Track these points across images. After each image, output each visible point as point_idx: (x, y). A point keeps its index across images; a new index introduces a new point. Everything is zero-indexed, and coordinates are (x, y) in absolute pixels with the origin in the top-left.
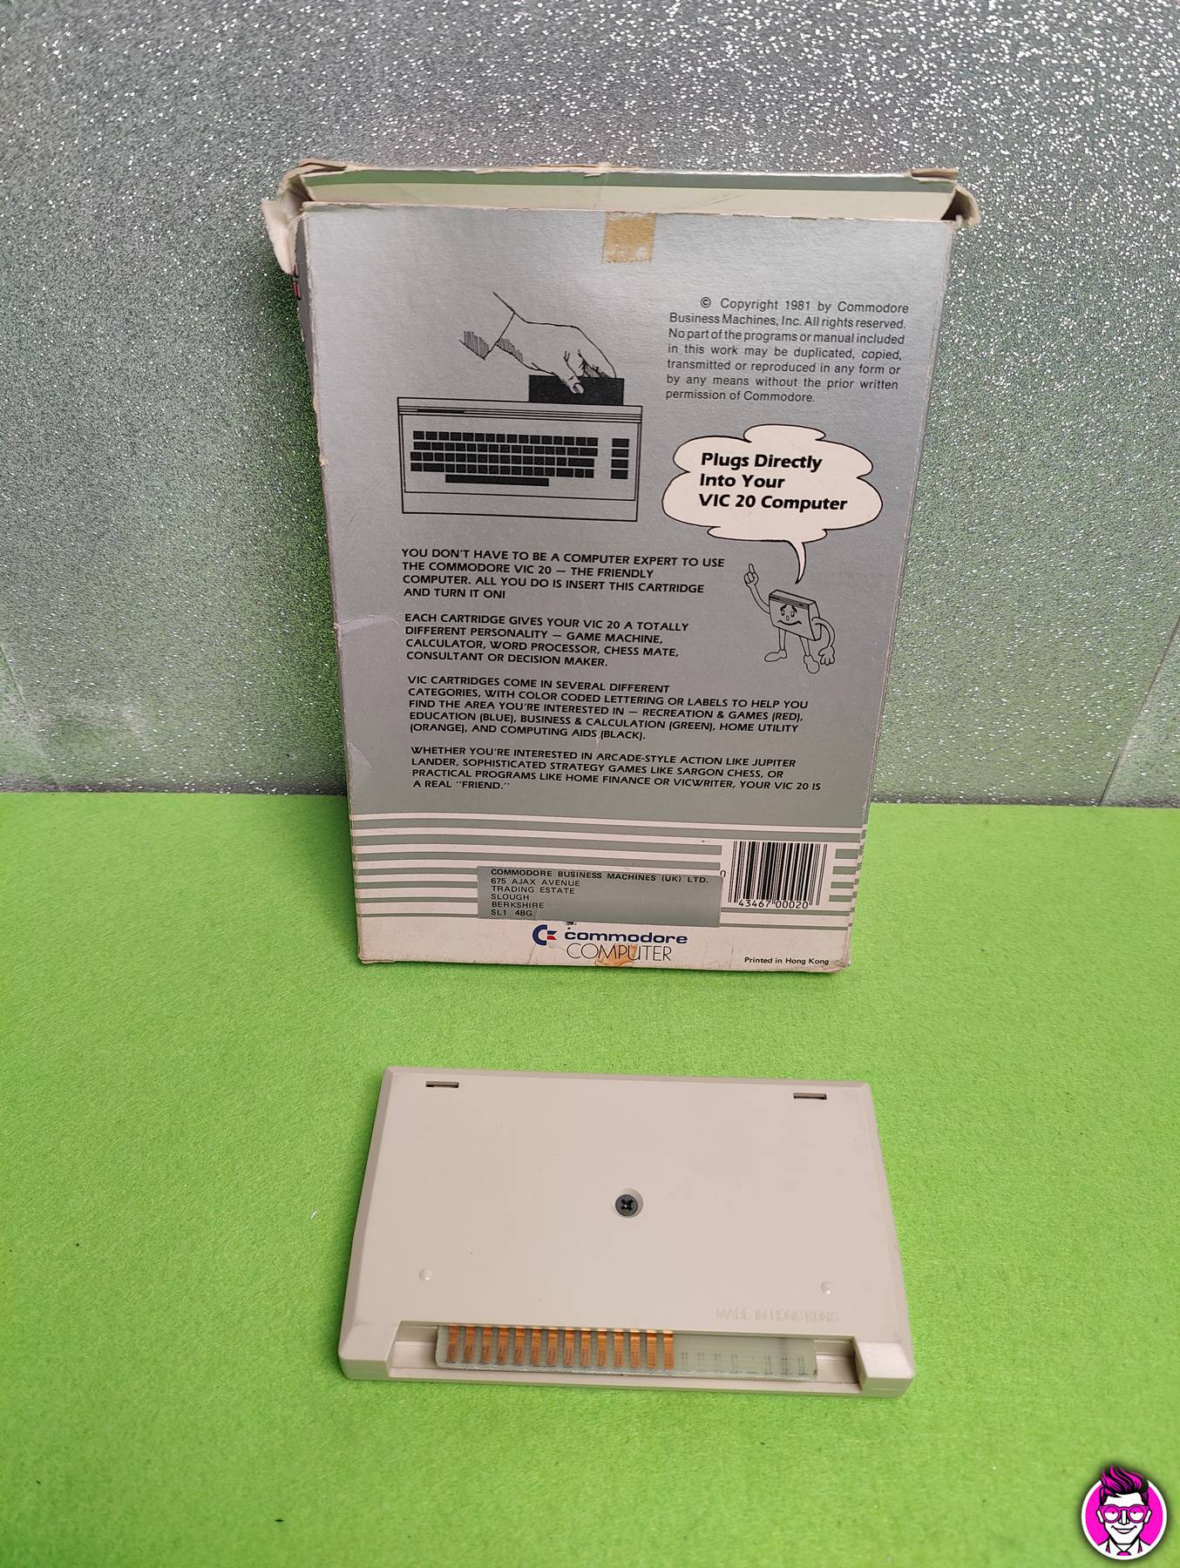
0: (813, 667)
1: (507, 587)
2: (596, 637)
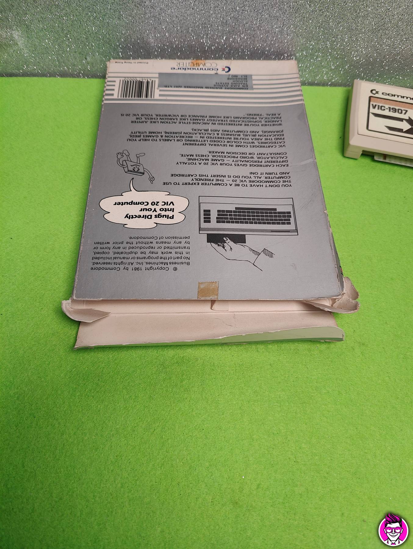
0: (125, 152)
1: (249, 175)
2: (212, 160)
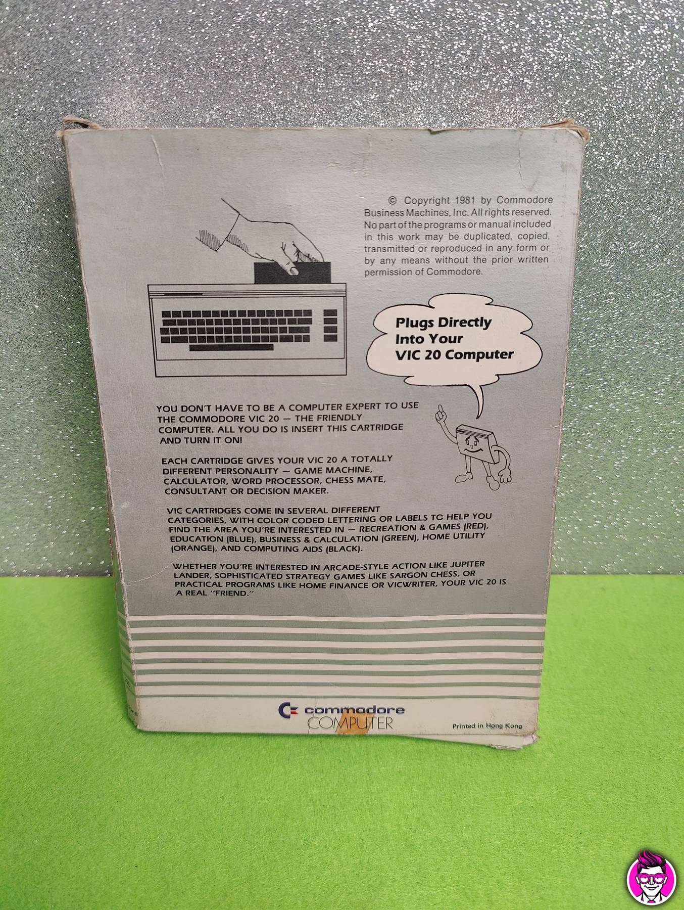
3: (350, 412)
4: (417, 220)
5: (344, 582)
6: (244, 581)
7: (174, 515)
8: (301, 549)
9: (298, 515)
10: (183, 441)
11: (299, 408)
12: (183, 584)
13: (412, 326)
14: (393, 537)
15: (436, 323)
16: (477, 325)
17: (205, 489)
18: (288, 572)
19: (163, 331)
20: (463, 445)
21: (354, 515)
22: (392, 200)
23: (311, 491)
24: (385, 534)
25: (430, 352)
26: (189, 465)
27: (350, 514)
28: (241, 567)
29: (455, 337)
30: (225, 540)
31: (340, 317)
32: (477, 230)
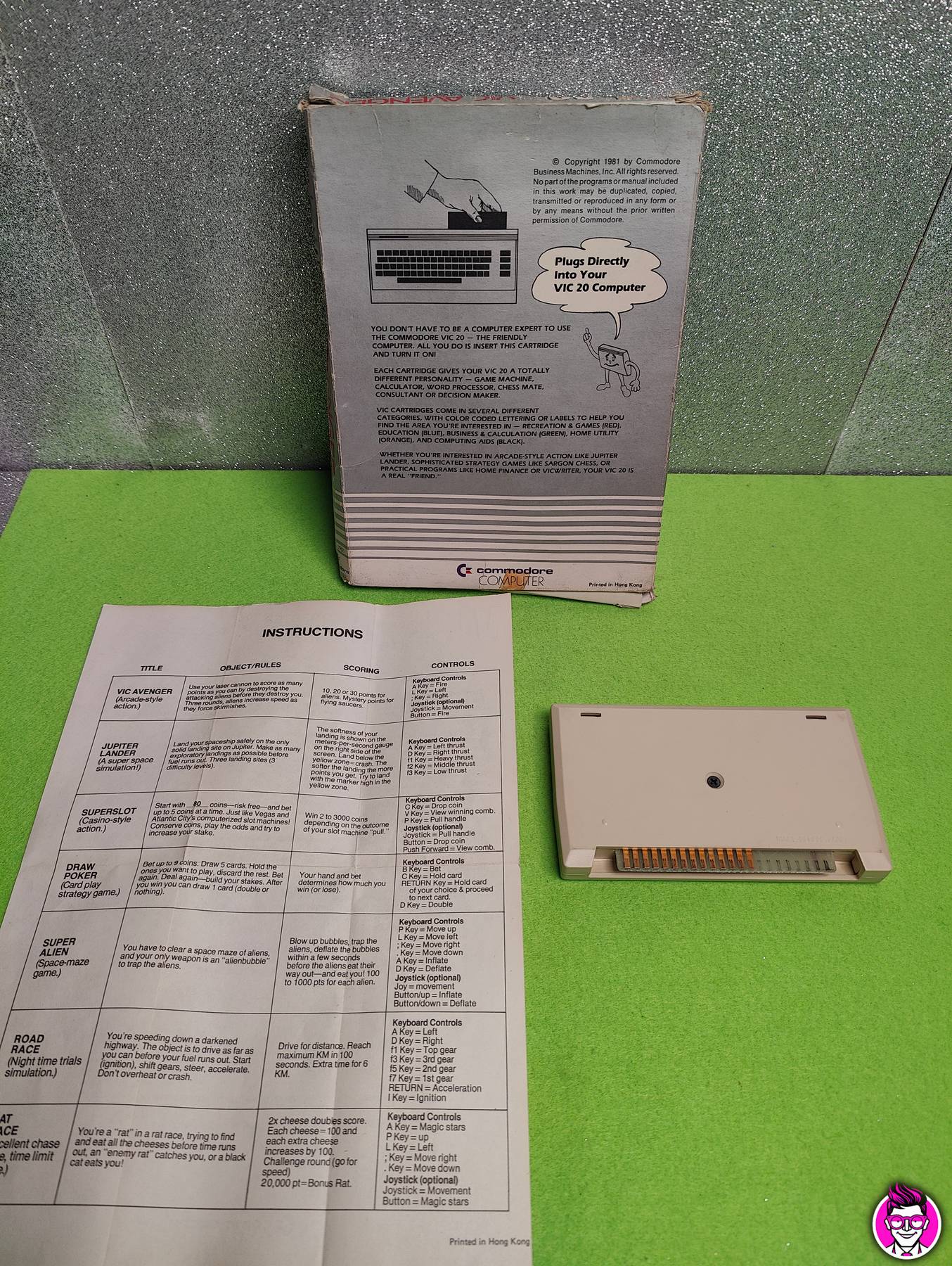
3: (518, 333)
4: (574, 177)
5: (510, 467)
6: (433, 466)
7: (383, 414)
8: (478, 441)
9: (477, 415)
10: (391, 354)
11: (480, 329)
12: (387, 468)
13: (568, 264)
14: (548, 433)
15: (586, 262)
16: (617, 264)
17: (406, 393)
18: (467, 459)
19: (377, 266)
20: (604, 361)
21: (519, 415)
22: (556, 161)
23: (487, 396)
24: (542, 430)
25: (581, 285)
26: (396, 374)
27: (516, 414)
28: (431, 455)
29: (600, 273)
30: (420, 433)
31: (513, 256)
32: (621, 186)
